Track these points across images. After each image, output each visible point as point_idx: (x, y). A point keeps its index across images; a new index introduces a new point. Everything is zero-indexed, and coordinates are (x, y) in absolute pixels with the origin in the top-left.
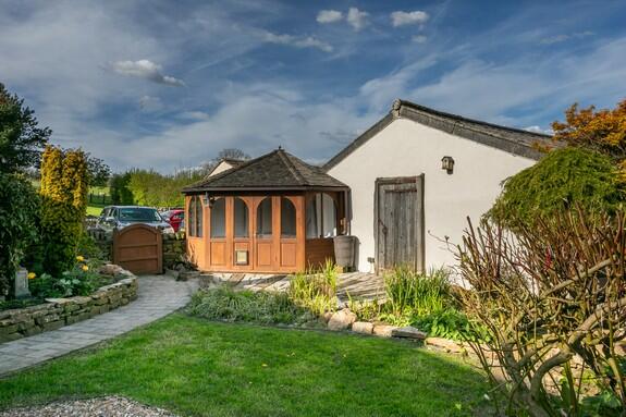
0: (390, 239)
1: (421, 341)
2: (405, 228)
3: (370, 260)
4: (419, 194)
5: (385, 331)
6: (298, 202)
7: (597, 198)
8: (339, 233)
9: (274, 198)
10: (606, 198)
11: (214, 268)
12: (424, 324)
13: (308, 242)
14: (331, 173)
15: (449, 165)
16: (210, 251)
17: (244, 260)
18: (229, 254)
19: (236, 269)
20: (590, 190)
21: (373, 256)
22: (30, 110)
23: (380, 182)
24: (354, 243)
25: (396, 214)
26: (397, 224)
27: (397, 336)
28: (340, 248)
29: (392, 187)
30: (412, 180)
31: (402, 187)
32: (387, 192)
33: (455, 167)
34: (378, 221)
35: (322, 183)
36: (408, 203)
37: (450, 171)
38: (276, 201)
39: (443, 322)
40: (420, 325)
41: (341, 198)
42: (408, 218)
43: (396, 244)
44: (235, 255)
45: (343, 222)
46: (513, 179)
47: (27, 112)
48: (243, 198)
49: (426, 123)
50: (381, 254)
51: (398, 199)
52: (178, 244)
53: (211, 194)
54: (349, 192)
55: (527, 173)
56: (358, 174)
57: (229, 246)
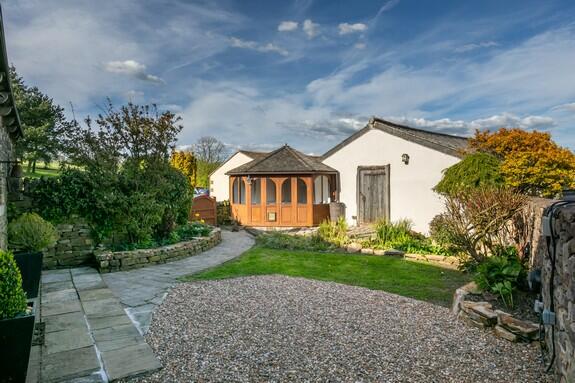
0: (368, 204)
1: (402, 256)
2: (377, 197)
3: (354, 218)
4: (387, 176)
5: (380, 252)
6: (308, 181)
7: (492, 180)
8: (332, 201)
9: (293, 179)
10: (496, 180)
11: (254, 224)
12: (403, 248)
13: (314, 206)
14: (324, 162)
15: (406, 159)
16: (251, 214)
17: (273, 218)
18: (263, 215)
19: (268, 224)
20: (489, 176)
21: (355, 215)
22: (61, 107)
23: (360, 169)
24: (342, 207)
25: (371, 189)
26: (372, 194)
27: (388, 254)
28: (333, 210)
29: (369, 172)
30: (383, 168)
31: (375, 172)
32: (365, 175)
33: (410, 160)
34: (359, 193)
35: (321, 169)
36: (380, 182)
37: (407, 163)
38: (294, 181)
39: (413, 246)
40: (401, 248)
41: (333, 179)
42: (380, 191)
43: (371, 207)
44: (267, 215)
45: (335, 194)
46: (448, 170)
47: (58, 109)
48: (273, 179)
49: (392, 133)
50: (362, 214)
51: (373, 180)
52: (225, 209)
53: (252, 176)
54: (339, 174)
55: (456, 166)
56: (346, 163)
57: (263, 210)
